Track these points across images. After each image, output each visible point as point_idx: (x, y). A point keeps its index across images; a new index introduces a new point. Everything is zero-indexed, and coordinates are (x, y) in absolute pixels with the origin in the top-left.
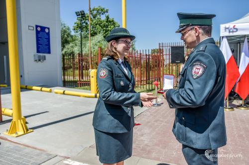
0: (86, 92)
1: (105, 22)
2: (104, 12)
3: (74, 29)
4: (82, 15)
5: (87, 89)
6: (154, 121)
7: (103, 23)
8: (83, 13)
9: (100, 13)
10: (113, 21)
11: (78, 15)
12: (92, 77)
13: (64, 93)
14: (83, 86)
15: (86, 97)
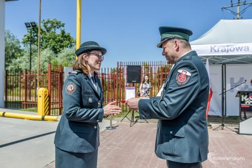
0: (31, 114)
1: (60, 37)
2: (60, 26)
3: (24, 43)
4: (33, 27)
5: (33, 111)
6: (107, 145)
7: (58, 37)
8: (34, 25)
9: (55, 27)
10: (68, 36)
11: (27, 27)
12: (40, 96)
13: (3, 115)
14: (29, 107)
15: (31, 119)
